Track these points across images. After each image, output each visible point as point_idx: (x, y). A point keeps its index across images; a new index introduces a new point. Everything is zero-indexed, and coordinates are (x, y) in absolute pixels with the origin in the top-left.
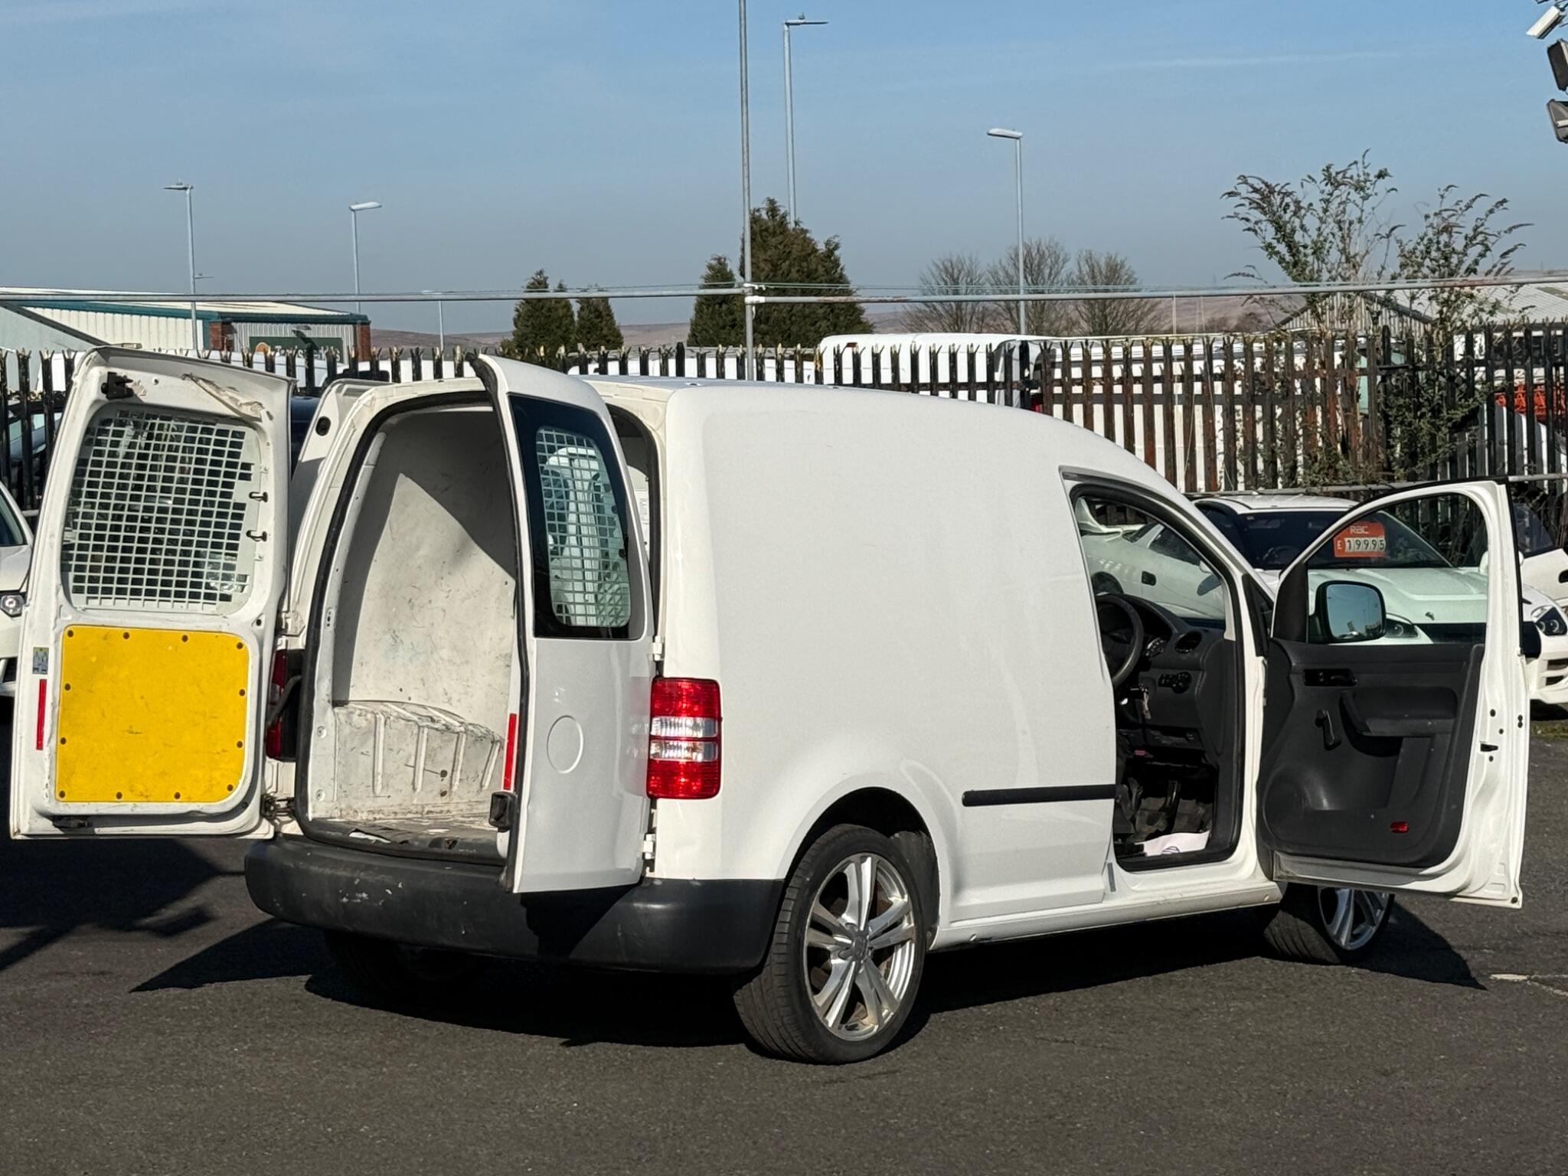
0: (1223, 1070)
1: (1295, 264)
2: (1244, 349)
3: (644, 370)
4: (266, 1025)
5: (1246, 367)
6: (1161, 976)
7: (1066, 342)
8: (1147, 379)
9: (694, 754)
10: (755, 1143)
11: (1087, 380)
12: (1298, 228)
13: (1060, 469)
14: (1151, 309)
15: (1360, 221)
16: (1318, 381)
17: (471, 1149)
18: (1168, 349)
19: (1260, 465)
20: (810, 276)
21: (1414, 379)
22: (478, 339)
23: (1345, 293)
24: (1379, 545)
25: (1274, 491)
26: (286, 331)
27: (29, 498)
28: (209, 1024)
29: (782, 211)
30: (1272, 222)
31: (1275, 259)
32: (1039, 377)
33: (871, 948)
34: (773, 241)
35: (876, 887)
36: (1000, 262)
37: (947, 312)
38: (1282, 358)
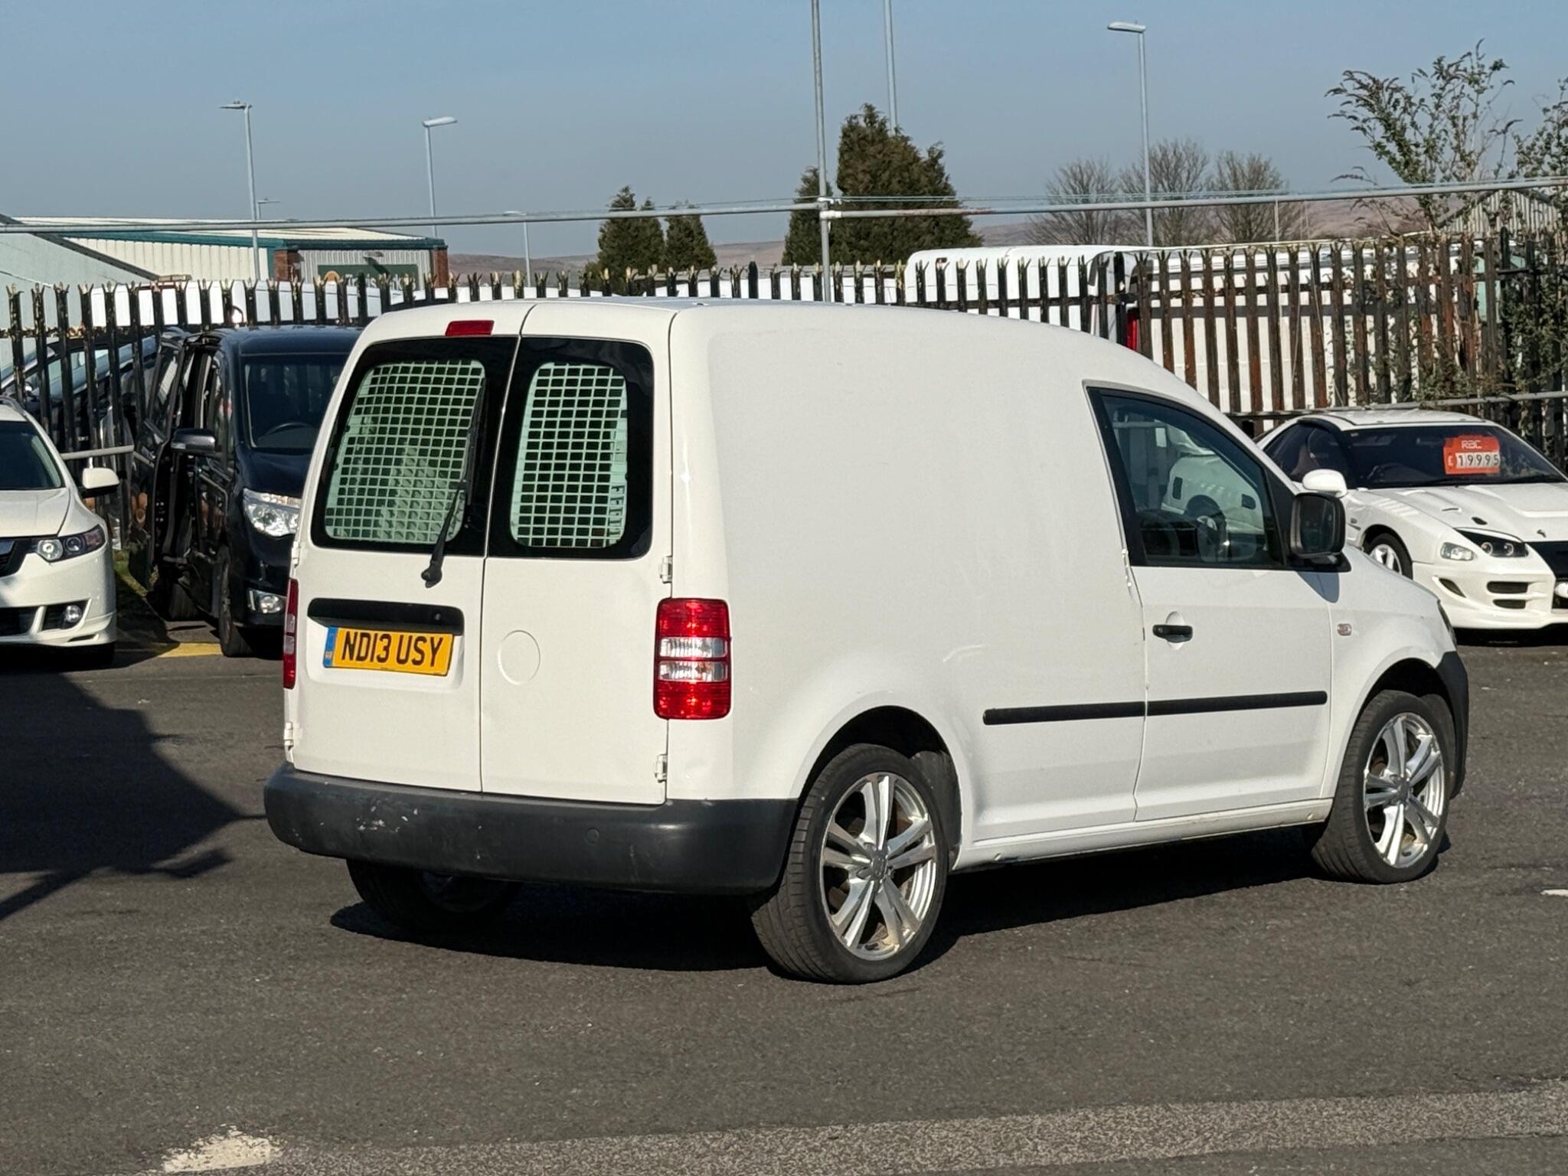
0: (1245, 983)
1: (1407, 164)
2: (1354, 256)
3: (715, 292)
4: (290, 958)
5: (1355, 275)
6: (1204, 898)
7: (1163, 253)
8: (1251, 290)
9: (704, 674)
10: (763, 1056)
11: (1186, 293)
12: (1408, 125)
13: (1083, 382)
14: (1298, 214)
15: (1475, 116)
16: (1432, 288)
17: (481, 1065)
18: (1271, 258)
19: (1373, 379)
20: (912, 187)
21: (1535, 286)
22: (573, 262)
23: (1461, 195)
24: (1493, 461)
25: (1387, 406)
26: (357, 258)
27: (70, 440)
28: (232, 957)
29: (880, 118)
30: (1381, 119)
31: (1385, 159)
32: (1135, 290)
33: (890, 868)
34: (871, 150)
35: (895, 807)
36: (1134, 167)
37: (1077, 222)
38: (1394, 265)
